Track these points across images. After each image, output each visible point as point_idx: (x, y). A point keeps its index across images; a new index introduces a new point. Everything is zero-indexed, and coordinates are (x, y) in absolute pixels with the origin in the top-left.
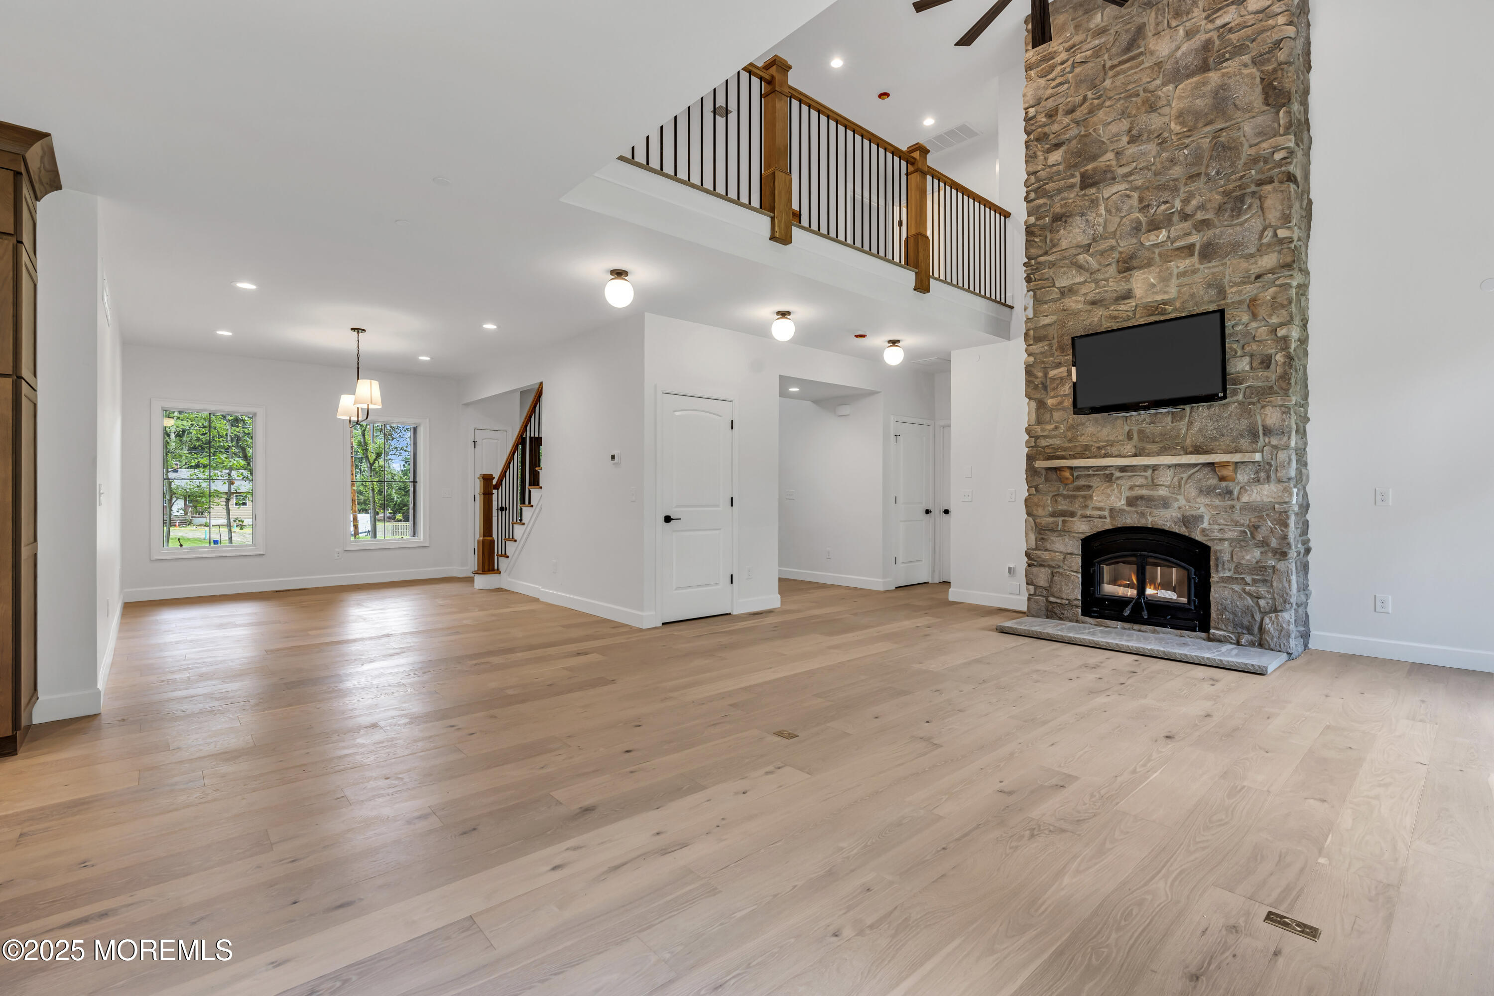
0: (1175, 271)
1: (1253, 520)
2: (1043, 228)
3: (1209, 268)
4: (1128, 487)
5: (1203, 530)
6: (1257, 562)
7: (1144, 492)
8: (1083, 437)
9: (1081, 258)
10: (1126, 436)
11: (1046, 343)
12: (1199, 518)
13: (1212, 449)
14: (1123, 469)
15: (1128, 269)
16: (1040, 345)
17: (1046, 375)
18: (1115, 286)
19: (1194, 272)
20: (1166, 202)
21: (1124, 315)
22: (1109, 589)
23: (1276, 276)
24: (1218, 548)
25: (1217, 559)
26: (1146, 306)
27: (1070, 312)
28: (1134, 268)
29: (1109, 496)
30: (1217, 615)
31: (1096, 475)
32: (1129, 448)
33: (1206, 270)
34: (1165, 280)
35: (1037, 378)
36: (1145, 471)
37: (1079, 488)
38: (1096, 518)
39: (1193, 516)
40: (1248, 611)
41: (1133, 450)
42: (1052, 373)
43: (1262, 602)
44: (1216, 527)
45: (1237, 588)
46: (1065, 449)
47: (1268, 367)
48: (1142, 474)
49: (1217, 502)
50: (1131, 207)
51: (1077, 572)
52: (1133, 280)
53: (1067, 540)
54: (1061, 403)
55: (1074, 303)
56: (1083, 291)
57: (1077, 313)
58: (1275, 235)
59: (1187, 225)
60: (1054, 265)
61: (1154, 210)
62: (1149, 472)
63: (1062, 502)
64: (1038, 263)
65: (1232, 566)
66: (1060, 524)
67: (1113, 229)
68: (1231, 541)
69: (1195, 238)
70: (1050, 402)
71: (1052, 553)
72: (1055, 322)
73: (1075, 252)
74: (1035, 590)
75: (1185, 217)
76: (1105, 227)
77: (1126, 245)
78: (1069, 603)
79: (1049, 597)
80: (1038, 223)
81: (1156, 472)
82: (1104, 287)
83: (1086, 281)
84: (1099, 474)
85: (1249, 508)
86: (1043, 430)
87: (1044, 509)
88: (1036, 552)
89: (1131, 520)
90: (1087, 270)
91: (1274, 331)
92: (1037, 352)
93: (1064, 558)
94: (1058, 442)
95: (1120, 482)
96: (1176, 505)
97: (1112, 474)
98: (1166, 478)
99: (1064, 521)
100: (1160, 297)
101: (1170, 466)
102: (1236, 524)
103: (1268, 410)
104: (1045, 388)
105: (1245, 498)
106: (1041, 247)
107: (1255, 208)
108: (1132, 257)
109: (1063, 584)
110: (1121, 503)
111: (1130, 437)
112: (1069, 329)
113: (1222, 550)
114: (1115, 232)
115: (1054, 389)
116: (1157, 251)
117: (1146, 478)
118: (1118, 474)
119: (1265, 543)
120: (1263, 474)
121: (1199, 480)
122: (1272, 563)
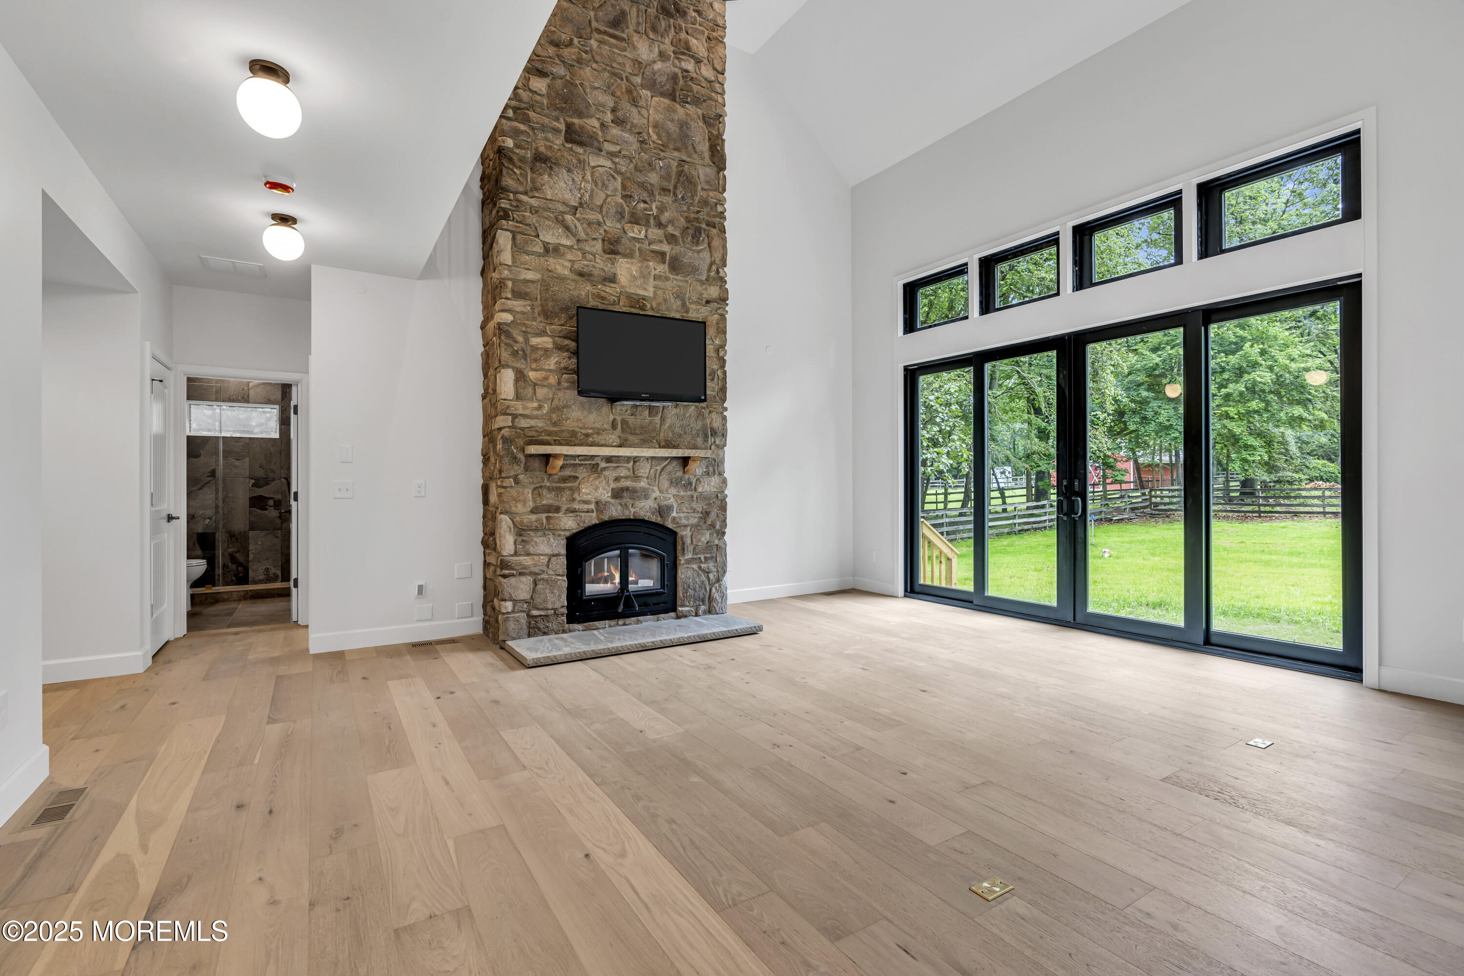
0: (653, 272)
1: (704, 507)
2: (522, 159)
3: (677, 280)
4: (613, 478)
5: (674, 518)
6: (707, 543)
7: (628, 483)
8: (568, 422)
9: (568, 217)
10: (611, 424)
11: (529, 302)
12: (670, 508)
13: (679, 445)
14: (609, 459)
15: (614, 252)
16: (522, 302)
17: (527, 340)
18: (600, 265)
19: (667, 279)
20: (645, 202)
21: (612, 298)
22: (592, 589)
23: (719, 306)
24: (684, 533)
25: (683, 544)
26: (629, 297)
27: (556, 276)
28: (619, 253)
29: (597, 489)
30: (683, 594)
31: (582, 464)
32: (613, 438)
33: (675, 281)
34: (644, 276)
35: (516, 342)
36: (628, 463)
37: (565, 479)
38: (584, 512)
39: (666, 506)
40: (703, 585)
41: (618, 441)
42: (535, 341)
43: (711, 576)
44: (682, 515)
45: (695, 566)
46: (549, 434)
47: (713, 380)
48: (625, 465)
49: (682, 493)
50: (616, 189)
51: (562, 576)
52: (617, 265)
53: (552, 540)
54: (546, 378)
55: (561, 267)
56: (570, 256)
57: (562, 279)
58: (718, 272)
59: (660, 232)
60: (537, 212)
61: (634, 204)
62: (630, 465)
63: (548, 496)
64: (517, 200)
65: (691, 548)
66: (545, 521)
67: (599, 203)
68: (692, 526)
69: (666, 248)
70: (532, 375)
71: (536, 558)
72: (539, 281)
73: (562, 208)
74: (514, 606)
75: (660, 225)
76: (591, 196)
77: (612, 225)
78: (555, 612)
79: (530, 610)
80: (517, 151)
81: (637, 464)
82: (591, 261)
83: (571, 247)
84: (586, 464)
85: (702, 497)
86: (525, 408)
87: (524, 505)
88: (517, 558)
89: (615, 511)
90: (574, 235)
91: (717, 351)
92: (518, 310)
93: (549, 561)
94: (540, 425)
95: (606, 473)
96: (654, 495)
97: (597, 464)
98: (644, 470)
99: (548, 518)
100: (640, 291)
101: (647, 459)
102: (694, 511)
103: (714, 415)
104: (525, 357)
105: (700, 489)
106: (521, 183)
107: (706, 245)
108: (618, 241)
109: (548, 591)
110: (605, 495)
111: (614, 426)
112: (555, 295)
113: (686, 533)
114: (601, 207)
115: (536, 360)
116: (638, 245)
117: (629, 469)
118: (603, 465)
119: (713, 526)
120: (711, 469)
121: (670, 473)
122: (717, 542)
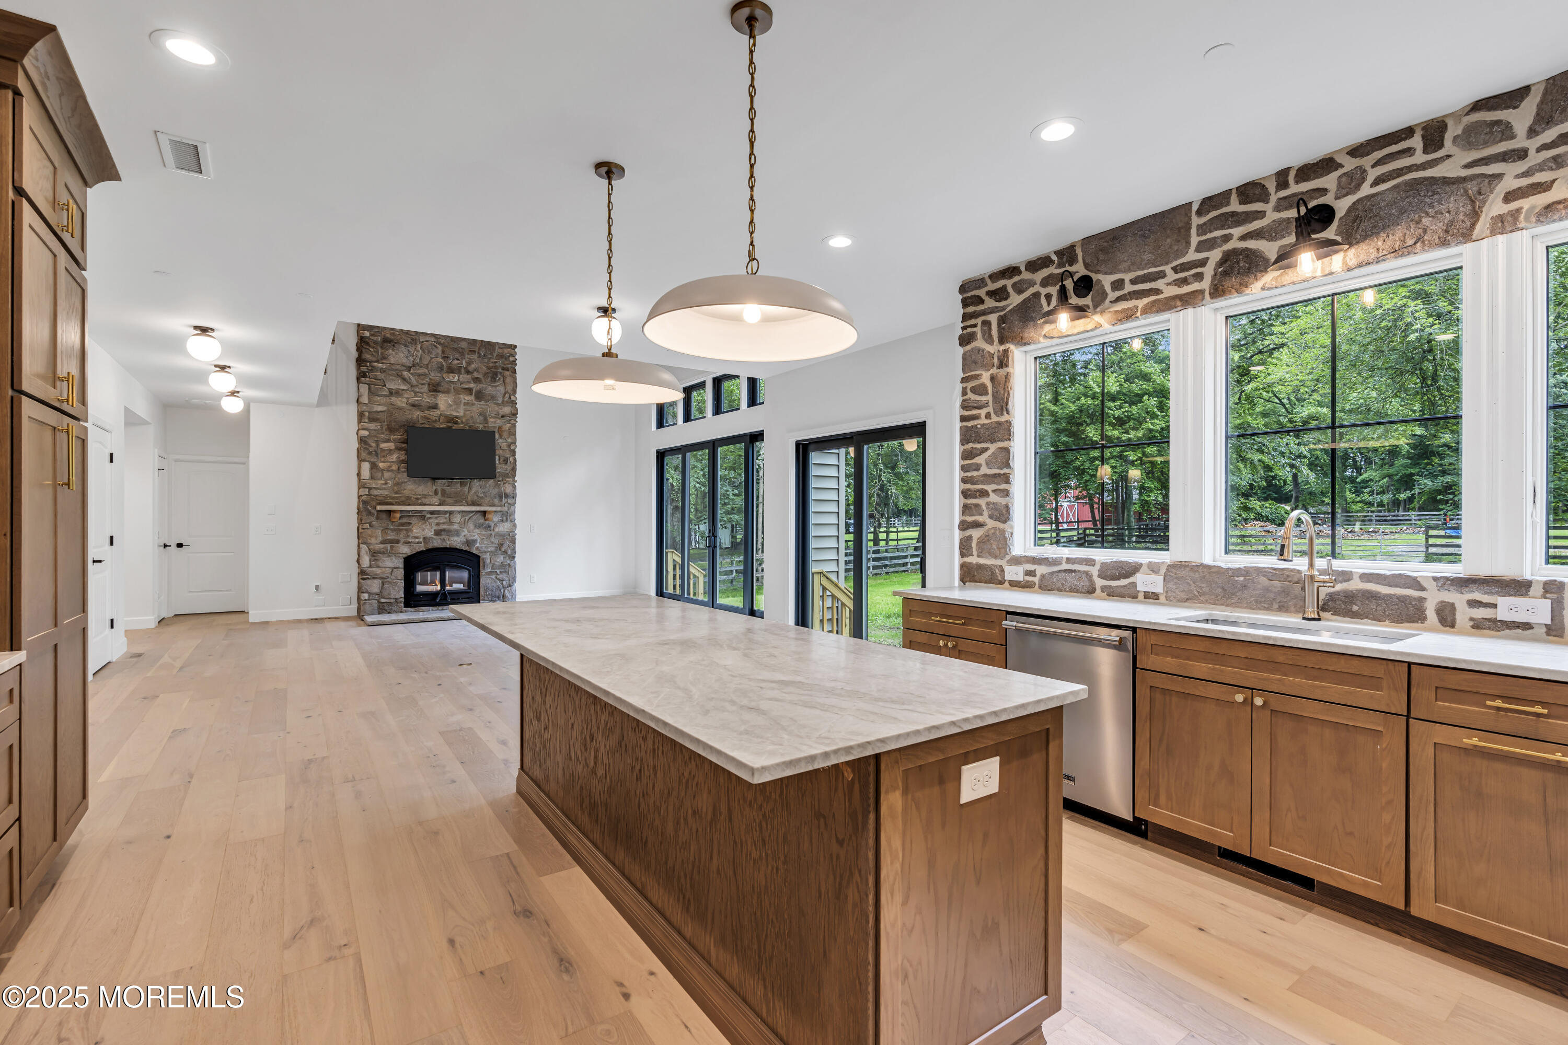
0: (463, 401)
1: (500, 541)
2: (375, 342)
3: (480, 405)
4: (435, 524)
5: (477, 548)
6: (502, 563)
7: (446, 527)
8: (404, 491)
9: (405, 373)
10: (433, 493)
11: (379, 424)
12: (475, 541)
13: (481, 504)
14: (432, 513)
15: (435, 391)
16: (374, 424)
17: (378, 445)
18: (427, 399)
19: (473, 404)
20: (458, 359)
21: (434, 418)
22: (420, 588)
24: (484, 557)
25: (484, 563)
26: (446, 416)
27: (397, 407)
28: (439, 392)
29: (424, 529)
30: (484, 592)
31: (414, 516)
32: (436, 500)
33: (478, 406)
34: (457, 403)
35: (371, 446)
36: (445, 514)
37: (403, 525)
38: (415, 543)
39: (472, 540)
40: (498, 588)
41: (439, 502)
42: (383, 445)
43: (504, 582)
44: (483, 546)
45: (493, 577)
46: (393, 498)
47: (506, 463)
48: (443, 516)
49: (484, 532)
50: (438, 354)
51: (401, 580)
52: (439, 398)
53: (394, 559)
54: (390, 467)
55: (400, 402)
56: (406, 396)
57: (401, 409)
58: (510, 398)
59: (469, 377)
60: (384, 372)
61: (450, 361)
62: (447, 516)
63: (391, 534)
64: (372, 366)
65: (491, 566)
66: (389, 548)
67: (426, 363)
68: (490, 552)
69: (472, 386)
70: (381, 465)
71: (383, 569)
72: (388, 411)
73: (400, 368)
74: (369, 596)
75: (468, 372)
76: (421, 359)
77: (434, 376)
78: (396, 601)
79: (380, 599)
80: (372, 338)
81: (452, 515)
82: (420, 397)
83: (407, 390)
84: (416, 516)
85: (498, 535)
86: (376, 484)
87: (376, 539)
88: (371, 569)
89: (437, 543)
90: (409, 383)
91: (509, 446)
92: (369, 428)
93: (392, 571)
94: (384, 493)
95: (431, 521)
96: (463, 534)
97: (425, 516)
98: (457, 518)
99: (391, 547)
100: (455, 414)
101: (459, 512)
102: (492, 543)
103: (507, 485)
104: (377, 454)
105: (497, 530)
106: (374, 356)
107: (501, 381)
108: (438, 384)
109: (391, 589)
110: (430, 533)
111: (436, 493)
112: (396, 419)
113: (486, 557)
114: (427, 365)
115: (384, 456)
116: (452, 386)
117: (446, 518)
118: (429, 516)
119: (506, 552)
120: (504, 518)
121: (475, 520)
122: (508, 562)
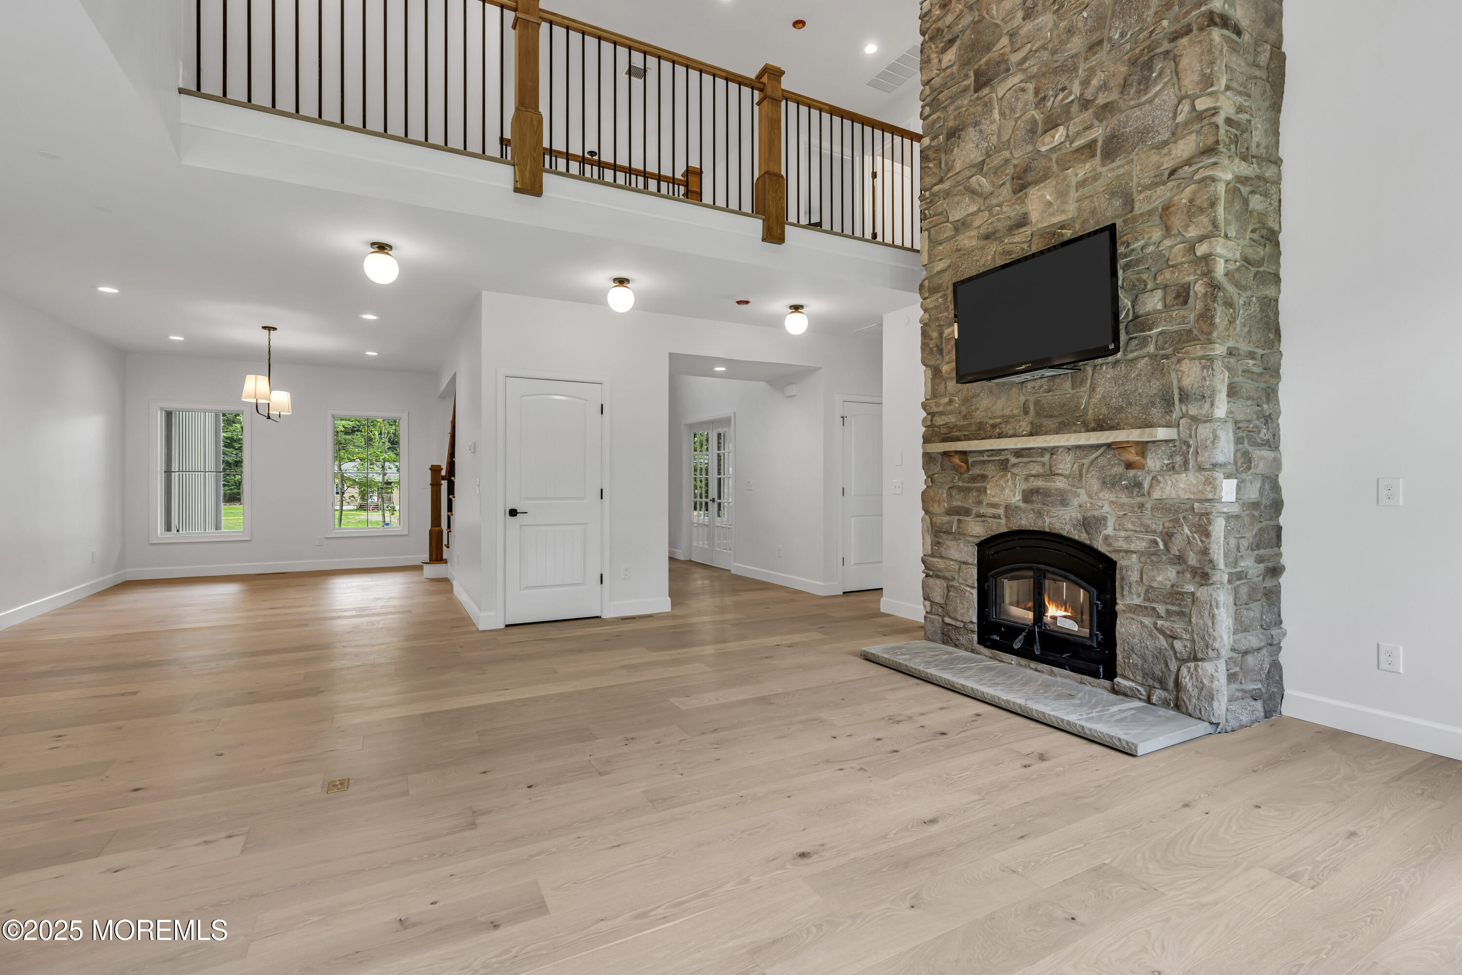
0: (1074, 181)
1: (1167, 524)
2: (937, 150)
3: (1113, 169)
4: (1024, 477)
5: (1106, 538)
6: (1172, 586)
7: (1040, 483)
8: (978, 412)
9: (974, 180)
10: (1022, 408)
11: (940, 294)
12: (1101, 521)
13: (1118, 424)
14: (1018, 453)
15: (1023, 187)
16: (934, 297)
17: (941, 334)
18: (1010, 211)
19: (1095, 178)
20: (1064, 89)
21: (1018, 249)
23: (1194, 168)
24: (1125, 563)
25: (1122, 579)
26: (1043, 232)
27: (964, 252)
28: (1029, 184)
29: (1003, 489)
30: (1123, 658)
31: (990, 461)
32: (1025, 425)
33: (1109, 173)
34: (1062, 195)
35: (932, 339)
36: (1042, 456)
37: (973, 479)
38: (991, 517)
39: (1094, 517)
40: (1160, 655)
41: (1029, 428)
42: (947, 332)
43: (1178, 645)
44: (1123, 534)
45: (1147, 621)
46: (960, 428)
47: (1185, 302)
48: (1039, 459)
49: (1124, 499)
50: (1026, 104)
51: (973, 587)
52: (1028, 201)
53: (962, 545)
54: (953, 370)
55: (968, 240)
56: (977, 223)
57: (970, 252)
58: (1193, 107)
59: (1087, 115)
60: (948, 194)
61: (1050, 103)
62: (1047, 457)
63: (957, 497)
64: (932, 194)
65: (1142, 590)
66: (955, 524)
67: (1007, 137)
68: (1142, 553)
69: (1097, 132)
70: (945, 369)
71: (947, 561)
72: (949, 266)
73: (968, 174)
74: (932, 607)
75: (1085, 105)
76: (999, 136)
77: (1019, 155)
78: (964, 626)
79: (944, 616)
80: (933, 144)
81: (1054, 457)
82: (998, 214)
83: (979, 210)
84: (994, 461)
85: (1164, 507)
86: (939, 404)
87: (939, 505)
88: (931, 559)
89: (1026, 521)
90: (980, 195)
91: (1192, 249)
92: (931, 306)
93: (960, 568)
94: (953, 420)
95: (1015, 470)
96: (1076, 502)
97: (1007, 460)
98: (1065, 464)
99: (959, 521)
100: (1056, 220)
101: (1069, 449)
102: (1147, 530)
103: (1186, 365)
104: (939, 351)
105: (1157, 494)
106: (934, 174)
108: (1027, 170)
109: (958, 601)
110: (1016, 499)
111: (1025, 409)
112: (963, 274)
113: (1129, 565)
114: (1009, 140)
116: (1054, 157)
117: (1043, 464)
118: (1013, 460)
119: (1180, 559)
120: (1178, 459)
121: (1102, 468)
122: (1191, 588)
